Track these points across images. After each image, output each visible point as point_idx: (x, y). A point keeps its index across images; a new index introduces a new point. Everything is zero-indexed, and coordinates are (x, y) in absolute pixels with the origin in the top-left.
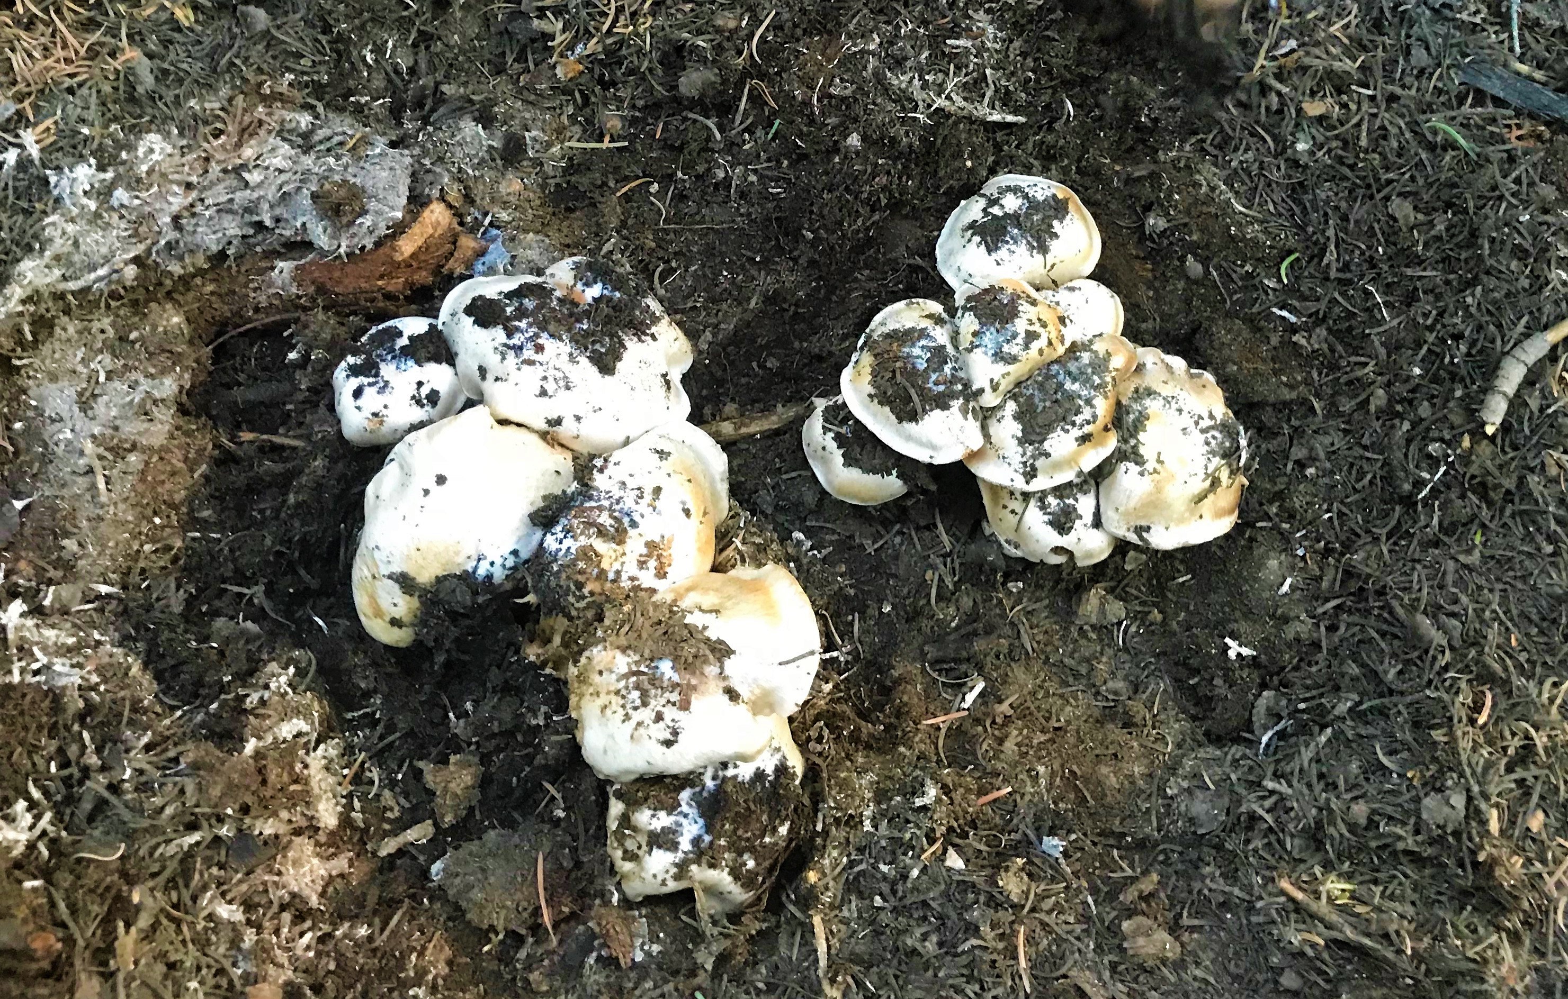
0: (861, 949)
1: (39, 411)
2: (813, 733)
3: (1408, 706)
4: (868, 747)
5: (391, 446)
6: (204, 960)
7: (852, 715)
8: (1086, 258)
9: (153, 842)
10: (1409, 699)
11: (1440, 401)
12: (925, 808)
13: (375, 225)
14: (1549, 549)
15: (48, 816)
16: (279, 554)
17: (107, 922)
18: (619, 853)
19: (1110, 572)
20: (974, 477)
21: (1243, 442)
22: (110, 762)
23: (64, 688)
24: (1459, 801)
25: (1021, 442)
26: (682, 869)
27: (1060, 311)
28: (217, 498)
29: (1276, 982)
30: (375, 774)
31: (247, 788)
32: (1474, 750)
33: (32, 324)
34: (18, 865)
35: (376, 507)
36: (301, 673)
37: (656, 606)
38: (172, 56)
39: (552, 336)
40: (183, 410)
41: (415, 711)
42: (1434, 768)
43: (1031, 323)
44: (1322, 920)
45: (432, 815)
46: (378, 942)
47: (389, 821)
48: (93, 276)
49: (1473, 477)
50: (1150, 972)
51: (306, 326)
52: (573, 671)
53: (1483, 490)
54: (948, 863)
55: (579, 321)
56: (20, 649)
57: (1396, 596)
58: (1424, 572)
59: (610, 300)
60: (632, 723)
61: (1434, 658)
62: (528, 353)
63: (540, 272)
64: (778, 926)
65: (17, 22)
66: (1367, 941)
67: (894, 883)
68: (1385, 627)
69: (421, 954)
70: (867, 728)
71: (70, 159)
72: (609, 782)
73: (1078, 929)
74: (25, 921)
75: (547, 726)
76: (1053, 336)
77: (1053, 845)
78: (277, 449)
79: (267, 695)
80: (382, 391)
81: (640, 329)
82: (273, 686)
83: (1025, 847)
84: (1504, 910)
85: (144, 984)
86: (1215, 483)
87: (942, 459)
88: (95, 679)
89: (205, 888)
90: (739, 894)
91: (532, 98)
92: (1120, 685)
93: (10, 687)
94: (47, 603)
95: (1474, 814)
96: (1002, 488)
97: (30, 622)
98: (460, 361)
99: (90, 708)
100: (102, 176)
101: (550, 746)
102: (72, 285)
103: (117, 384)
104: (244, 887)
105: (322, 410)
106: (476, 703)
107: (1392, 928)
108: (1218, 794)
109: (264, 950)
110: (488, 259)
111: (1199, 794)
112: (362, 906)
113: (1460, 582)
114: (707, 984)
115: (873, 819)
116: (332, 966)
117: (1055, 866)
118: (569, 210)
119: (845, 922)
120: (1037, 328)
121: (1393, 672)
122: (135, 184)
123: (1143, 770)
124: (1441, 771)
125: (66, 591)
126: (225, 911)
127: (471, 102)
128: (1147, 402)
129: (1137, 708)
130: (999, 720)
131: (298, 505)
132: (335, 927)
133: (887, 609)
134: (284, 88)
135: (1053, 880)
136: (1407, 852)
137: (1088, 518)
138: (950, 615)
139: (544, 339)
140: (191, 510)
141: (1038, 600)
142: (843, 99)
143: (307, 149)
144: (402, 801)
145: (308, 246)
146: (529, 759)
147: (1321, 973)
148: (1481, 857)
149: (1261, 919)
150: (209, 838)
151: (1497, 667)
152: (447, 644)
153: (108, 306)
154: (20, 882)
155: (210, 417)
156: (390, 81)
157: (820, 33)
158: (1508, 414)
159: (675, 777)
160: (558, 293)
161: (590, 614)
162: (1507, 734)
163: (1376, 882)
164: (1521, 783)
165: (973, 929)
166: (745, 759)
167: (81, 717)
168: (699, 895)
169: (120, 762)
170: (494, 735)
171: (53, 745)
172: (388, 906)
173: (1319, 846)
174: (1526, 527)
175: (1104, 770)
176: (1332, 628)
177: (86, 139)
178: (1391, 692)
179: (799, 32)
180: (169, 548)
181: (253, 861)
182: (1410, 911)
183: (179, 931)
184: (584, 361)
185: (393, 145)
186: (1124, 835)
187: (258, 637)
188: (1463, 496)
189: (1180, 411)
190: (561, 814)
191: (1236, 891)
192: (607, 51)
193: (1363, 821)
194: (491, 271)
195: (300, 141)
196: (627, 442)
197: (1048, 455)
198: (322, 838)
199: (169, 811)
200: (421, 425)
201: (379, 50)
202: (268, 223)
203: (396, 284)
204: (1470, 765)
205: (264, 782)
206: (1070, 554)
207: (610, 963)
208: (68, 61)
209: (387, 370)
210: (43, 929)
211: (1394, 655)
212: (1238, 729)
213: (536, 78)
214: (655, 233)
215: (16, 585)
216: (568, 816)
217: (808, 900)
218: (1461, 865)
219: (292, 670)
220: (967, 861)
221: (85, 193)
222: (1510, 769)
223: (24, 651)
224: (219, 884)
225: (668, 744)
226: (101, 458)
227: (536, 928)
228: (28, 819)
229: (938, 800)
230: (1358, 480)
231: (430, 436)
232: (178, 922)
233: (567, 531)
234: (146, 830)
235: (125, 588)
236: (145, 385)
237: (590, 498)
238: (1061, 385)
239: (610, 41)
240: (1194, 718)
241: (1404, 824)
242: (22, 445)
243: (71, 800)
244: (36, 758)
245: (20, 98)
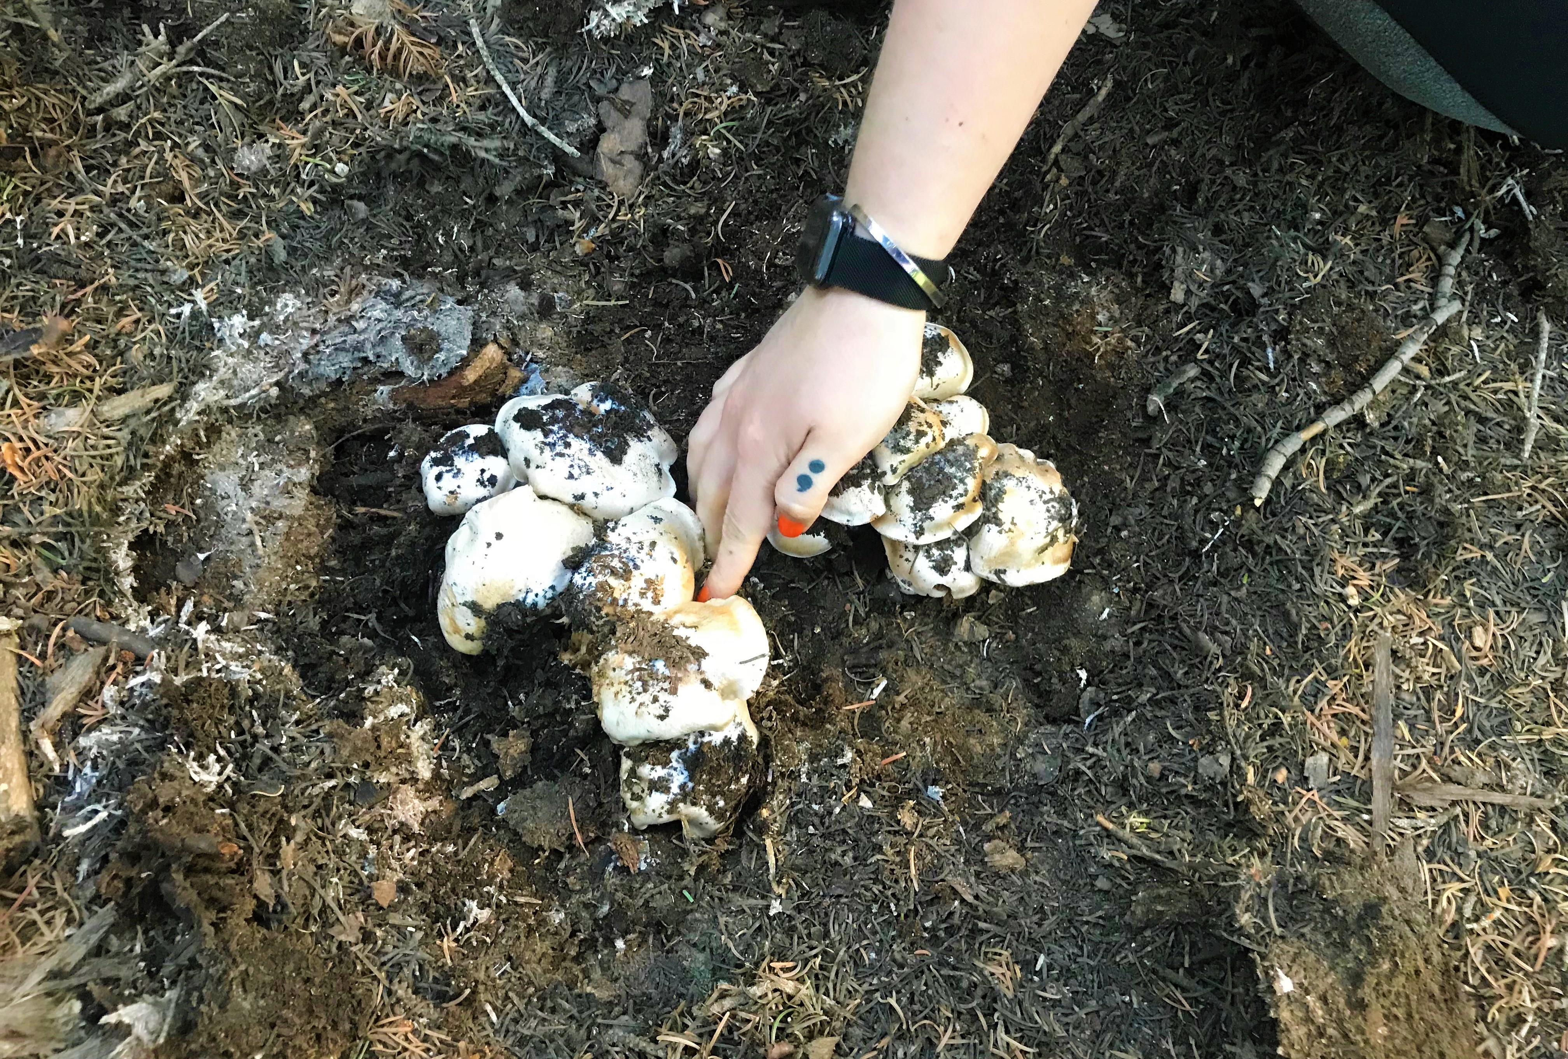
0: (799, 862)
1: (213, 491)
2: (765, 714)
3: (1191, 696)
4: (804, 724)
5: (462, 516)
6: (341, 864)
7: (793, 702)
8: (962, 380)
9: (304, 785)
10: (1192, 691)
11: (1220, 481)
12: (844, 766)
13: (447, 358)
14: (1297, 586)
15: (231, 766)
16: (385, 592)
17: (275, 836)
18: (629, 795)
19: (978, 605)
20: (879, 535)
21: (1075, 512)
22: (271, 732)
23: (238, 681)
24: (1225, 760)
25: (913, 509)
26: (672, 806)
27: (942, 417)
28: (341, 552)
29: (1093, 885)
30: (457, 743)
31: (367, 750)
32: (1238, 726)
33: (206, 430)
34: (211, 798)
35: (453, 556)
36: (402, 673)
37: (653, 624)
38: (299, 238)
39: (576, 436)
40: (314, 491)
41: (484, 700)
42: (1208, 738)
43: (920, 424)
44: (1126, 843)
45: (497, 771)
46: (462, 855)
47: (468, 776)
48: (247, 395)
49: (1243, 536)
50: (1004, 878)
51: (401, 432)
52: (595, 669)
53: (1250, 545)
54: (861, 804)
55: (595, 426)
56: (207, 655)
57: (1184, 620)
58: (1205, 604)
59: (617, 411)
60: (637, 704)
61: (1211, 663)
62: (560, 448)
63: (567, 393)
64: (741, 846)
65: (188, 213)
66: (1158, 857)
67: (822, 817)
68: (1176, 642)
69: (491, 864)
70: (803, 711)
71: (228, 312)
72: (622, 747)
73: (953, 849)
74: (216, 835)
75: (577, 709)
76: (937, 434)
77: (936, 792)
78: (383, 520)
79: (379, 688)
80: (455, 476)
81: (640, 434)
82: (384, 681)
83: (915, 793)
84: (1257, 836)
85: (300, 878)
86: (1054, 539)
87: (857, 522)
88: (259, 676)
89: (340, 817)
90: (713, 825)
91: (559, 268)
92: (984, 683)
93: (201, 679)
94: (224, 624)
95: (1236, 769)
96: (900, 542)
97: (213, 637)
98: (511, 455)
99: (256, 696)
100: (251, 323)
101: (580, 722)
102: (233, 402)
103: (267, 472)
104: (367, 817)
105: (414, 491)
106: (527, 695)
107: (1175, 848)
108: (1053, 756)
109: (383, 858)
110: (530, 384)
111: (1039, 756)
112: (449, 832)
113: (1231, 610)
114: (691, 885)
115: (808, 774)
116: (430, 871)
117: (937, 806)
118: (587, 350)
119: (788, 844)
120: (925, 428)
121: (1181, 672)
122: (275, 329)
123: (1000, 741)
124: (1213, 740)
125: (237, 616)
126: (354, 833)
127: (515, 271)
128: (1005, 481)
129: (997, 699)
130: (897, 706)
131: (398, 557)
132: (431, 844)
133: (818, 630)
134: (380, 261)
135: (935, 816)
136: (1187, 796)
137: (961, 564)
138: (862, 635)
139: (571, 438)
140: (323, 561)
141: (926, 624)
142: (786, 268)
143: (397, 305)
144: (476, 762)
145: (401, 374)
146: (565, 733)
147: (1124, 878)
148: (1240, 798)
149: (1083, 842)
150: (342, 783)
151: (1257, 669)
152: (506, 652)
153: (259, 416)
154: (213, 810)
155: (334, 496)
156: (456, 256)
157: (767, 219)
158: (1271, 491)
159: (667, 741)
160: (580, 407)
161: (606, 629)
162: (1262, 715)
163: (1165, 817)
164: (1270, 749)
165: (878, 848)
166: (716, 729)
167: (251, 701)
168: (685, 824)
169: (279, 731)
170: (539, 717)
171: (232, 720)
172: (467, 832)
173: (1125, 793)
174: (1280, 571)
175: (972, 741)
176: (1138, 644)
177: (239, 297)
178: (1179, 687)
179: (752, 217)
180: (307, 587)
181: (373, 800)
182: (1189, 837)
183: (324, 844)
184: (599, 454)
185: (460, 303)
186: (986, 785)
187: (372, 649)
188: (1235, 550)
189: (1029, 487)
190: (588, 770)
191: (1066, 823)
192: (612, 233)
193: (1157, 775)
194: (532, 392)
195: (392, 300)
196: (632, 511)
197: (932, 519)
198: (421, 786)
199: (313, 765)
200: (485, 498)
201: (448, 234)
202: (372, 358)
203: (464, 402)
204: (1234, 736)
205: (379, 747)
206: (948, 589)
207: (624, 870)
208: (224, 240)
209: (459, 461)
210: (229, 840)
211: (1182, 661)
212: (1069, 714)
213: (562, 253)
214: (650, 366)
215: (203, 612)
216: (593, 773)
217: (762, 829)
218: (1226, 805)
219: (396, 671)
220: (874, 803)
221: (241, 335)
222: (1263, 739)
223: (209, 656)
224: (350, 816)
225: (662, 718)
226: (258, 523)
227: (571, 848)
228: (217, 767)
229: (854, 761)
230: (1159, 540)
231: (490, 506)
232: (323, 839)
233: (590, 571)
234: (298, 778)
235: (277, 614)
236: (287, 472)
237: (606, 549)
238: (941, 470)
239: (614, 226)
240: (1037, 706)
241: (1186, 776)
242: (202, 515)
243: (246, 757)
244: (221, 728)
245: (191, 267)
